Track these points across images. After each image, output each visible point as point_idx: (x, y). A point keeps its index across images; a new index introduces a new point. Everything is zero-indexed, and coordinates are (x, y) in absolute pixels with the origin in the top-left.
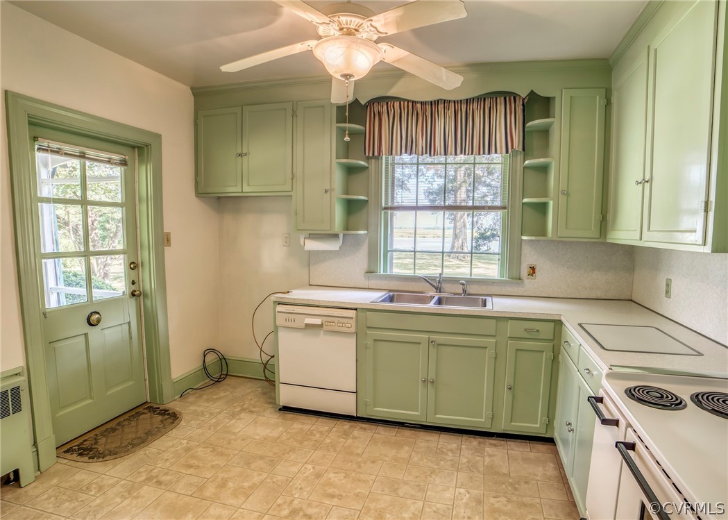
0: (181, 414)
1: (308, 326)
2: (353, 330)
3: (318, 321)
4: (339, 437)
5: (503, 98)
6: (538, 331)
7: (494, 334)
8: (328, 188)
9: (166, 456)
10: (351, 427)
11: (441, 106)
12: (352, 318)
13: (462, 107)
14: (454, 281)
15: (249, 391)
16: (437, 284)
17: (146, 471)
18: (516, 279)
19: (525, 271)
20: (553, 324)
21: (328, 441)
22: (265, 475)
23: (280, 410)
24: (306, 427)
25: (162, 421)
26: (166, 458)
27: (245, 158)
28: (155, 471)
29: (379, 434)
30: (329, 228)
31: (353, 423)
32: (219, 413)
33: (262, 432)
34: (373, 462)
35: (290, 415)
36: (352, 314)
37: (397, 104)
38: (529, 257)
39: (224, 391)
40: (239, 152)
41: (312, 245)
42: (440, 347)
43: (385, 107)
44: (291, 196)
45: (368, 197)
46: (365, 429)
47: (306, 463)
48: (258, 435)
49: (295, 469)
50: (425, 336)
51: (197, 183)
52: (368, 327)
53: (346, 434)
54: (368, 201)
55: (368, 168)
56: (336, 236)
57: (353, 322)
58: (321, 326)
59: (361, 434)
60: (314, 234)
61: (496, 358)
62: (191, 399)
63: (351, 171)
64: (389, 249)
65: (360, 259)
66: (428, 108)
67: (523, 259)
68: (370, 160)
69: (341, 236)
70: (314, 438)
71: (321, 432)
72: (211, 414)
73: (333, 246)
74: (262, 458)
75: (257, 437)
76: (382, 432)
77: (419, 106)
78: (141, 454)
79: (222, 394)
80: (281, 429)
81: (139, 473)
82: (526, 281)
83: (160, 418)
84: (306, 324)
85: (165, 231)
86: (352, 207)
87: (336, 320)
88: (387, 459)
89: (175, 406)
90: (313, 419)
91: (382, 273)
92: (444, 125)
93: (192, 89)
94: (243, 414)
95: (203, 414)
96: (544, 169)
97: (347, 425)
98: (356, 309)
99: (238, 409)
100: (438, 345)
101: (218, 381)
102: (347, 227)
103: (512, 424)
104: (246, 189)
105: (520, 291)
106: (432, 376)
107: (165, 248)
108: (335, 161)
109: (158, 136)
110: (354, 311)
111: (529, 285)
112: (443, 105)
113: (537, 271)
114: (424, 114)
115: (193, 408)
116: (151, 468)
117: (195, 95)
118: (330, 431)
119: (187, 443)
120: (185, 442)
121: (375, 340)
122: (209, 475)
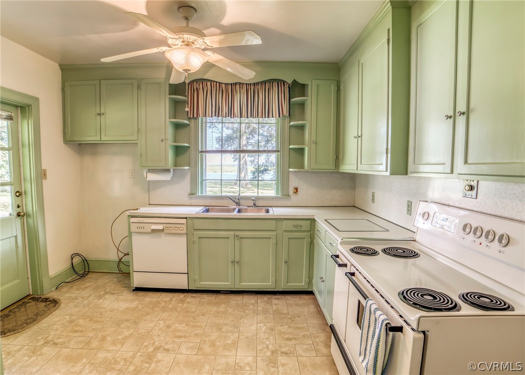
0: (59, 300)
1: (154, 231)
2: (185, 231)
3: (160, 227)
4: (178, 303)
5: (276, 83)
6: (301, 226)
7: (275, 229)
8: (164, 138)
9: (55, 327)
10: (185, 296)
11: (238, 86)
12: (184, 224)
13: (251, 88)
14: (247, 198)
15: (108, 281)
16: (237, 201)
17: (43, 338)
18: (286, 196)
19: (291, 191)
20: (310, 221)
21: (171, 306)
22: (132, 331)
23: (134, 290)
24: (154, 300)
25: (46, 306)
26: (56, 328)
27: (103, 117)
28: (50, 337)
29: (204, 299)
30: (164, 165)
31: (186, 294)
32: (89, 296)
33: (123, 305)
34: (203, 315)
35: (141, 293)
36: (184, 221)
37: (209, 84)
38: (294, 182)
39: (89, 282)
40: (99, 112)
41: (152, 177)
42: (242, 240)
43: (201, 85)
44: (137, 143)
45: (189, 144)
46: (194, 297)
47: (158, 320)
48: (121, 307)
49: (152, 325)
50: (232, 233)
51: (64, 133)
52: (194, 230)
53: (182, 301)
54: (189, 147)
55: (189, 125)
56: (168, 170)
57: (184, 227)
58: (163, 230)
59: (190, 298)
60: (152, 169)
61: (276, 244)
62: (65, 289)
63: (177, 127)
64: (204, 179)
65: (184, 186)
66: (230, 87)
67: (290, 183)
68: (191, 120)
69: (172, 171)
70: (161, 306)
71: (165, 302)
72: (83, 298)
73: (167, 177)
74: (127, 320)
75: (121, 309)
76: (206, 298)
77: (224, 85)
78: (34, 328)
79: (88, 284)
80: (137, 302)
81: (37, 340)
82: (292, 197)
83: (44, 304)
84: (152, 230)
85: (43, 168)
86: (179, 151)
87: (173, 226)
88: (212, 313)
89: (54, 295)
90: (158, 294)
91: (200, 194)
92: (240, 98)
93: (60, 65)
94: (107, 296)
95: (76, 298)
96: (302, 128)
97: (182, 296)
98: (186, 218)
99: (103, 293)
100: (241, 238)
101: (83, 276)
102: (176, 165)
103: (288, 284)
104: (104, 138)
105: (289, 203)
106: (237, 259)
107: (43, 180)
108: (168, 120)
109: (37, 99)
110: (185, 220)
111: (294, 199)
112: (239, 86)
113: (299, 190)
114: (227, 91)
115: (67, 295)
116: (46, 336)
117: (62, 70)
118: (171, 300)
119: (70, 318)
120: (68, 317)
121: (199, 238)
122: (91, 335)
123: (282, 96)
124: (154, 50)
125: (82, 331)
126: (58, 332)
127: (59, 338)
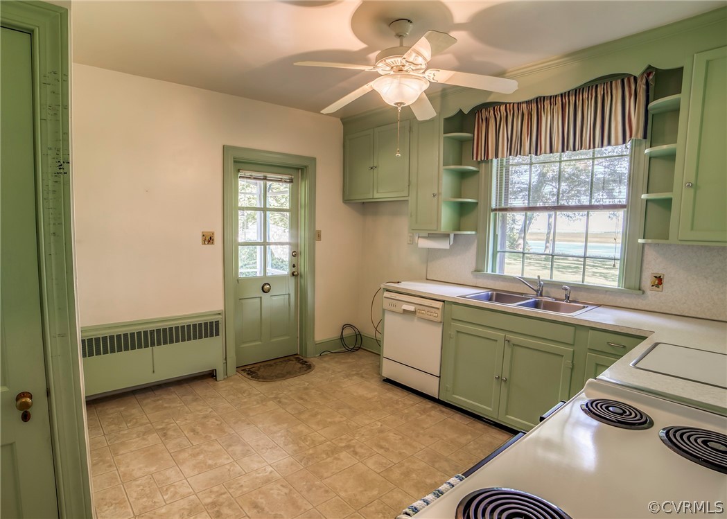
0: (314, 366)
1: (405, 311)
2: (439, 319)
3: (411, 308)
4: (417, 411)
5: (619, 81)
6: (624, 347)
7: (572, 343)
8: (436, 192)
9: (292, 388)
10: (432, 407)
11: (547, 103)
12: (438, 309)
13: (569, 99)
14: (558, 285)
16: (540, 287)
18: (635, 289)
19: (647, 281)
21: (406, 411)
22: (345, 419)
23: (384, 380)
24: (396, 398)
25: (300, 368)
27: (376, 170)
29: (454, 419)
30: (435, 229)
31: (436, 405)
32: (339, 372)
33: (361, 392)
34: (432, 437)
35: (389, 386)
36: (439, 305)
37: (503, 108)
38: (654, 264)
40: (372, 166)
41: (424, 243)
42: (515, 348)
43: (492, 112)
44: (407, 201)
45: (477, 199)
46: (443, 412)
47: (378, 421)
49: (367, 422)
50: (502, 334)
51: (344, 192)
52: (453, 319)
53: (424, 411)
54: (477, 203)
55: (478, 171)
56: (447, 236)
57: (439, 312)
58: (414, 313)
59: (437, 413)
61: (572, 369)
62: (326, 359)
63: (463, 175)
64: (499, 249)
65: (468, 259)
66: (534, 106)
67: (645, 266)
68: (481, 165)
69: (452, 236)
70: (397, 407)
71: (405, 404)
72: (334, 371)
73: (444, 245)
74: (350, 408)
75: (355, 394)
76: (457, 418)
77: (524, 106)
78: (278, 383)
80: (376, 393)
82: (649, 293)
83: (300, 365)
84: (404, 310)
85: (317, 229)
86: (463, 210)
87: (426, 309)
88: (445, 438)
89: (312, 361)
90: (406, 393)
91: (491, 273)
92: (551, 121)
93: (342, 119)
94: (355, 377)
95: (328, 370)
96: (671, 157)
97: (429, 404)
98: (444, 301)
99: (354, 373)
100: (514, 345)
101: (352, 350)
102: (458, 227)
104: (376, 195)
105: (640, 303)
106: (505, 375)
107: (317, 242)
108: (442, 167)
109: (314, 159)
110: (442, 303)
111: (653, 297)
112: (549, 101)
113: (664, 281)
114: (530, 114)
115: (324, 365)
117: (343, 123)
118: (412, 405)
119: (308, 385)
121: (458, 332)
122: (310, 407)
123: (630, 103)
124: (366, 88)
125: (306, 400)
126: (290, 393)
127: (286, 398)
